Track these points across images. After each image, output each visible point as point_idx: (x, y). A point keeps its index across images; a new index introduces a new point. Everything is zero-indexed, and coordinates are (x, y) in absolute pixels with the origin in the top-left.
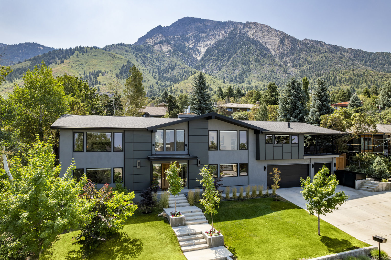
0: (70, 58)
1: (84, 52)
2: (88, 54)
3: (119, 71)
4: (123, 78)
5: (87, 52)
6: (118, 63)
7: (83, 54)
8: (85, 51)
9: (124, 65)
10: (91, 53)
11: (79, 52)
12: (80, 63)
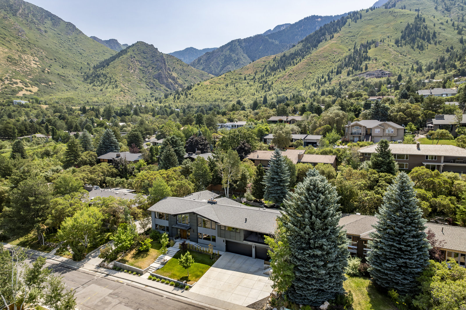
0: (340, 30)
1: (358, 19)
2: (363, 19)
3: (401, 34)
4: (405, 45)
5: (361, 18)
6: (401, 23)
7: (356, 22)
8: (359, 17)
9: (410, 23)
10: (365, 18)
11: (352, 19)
12: (352, 34)
